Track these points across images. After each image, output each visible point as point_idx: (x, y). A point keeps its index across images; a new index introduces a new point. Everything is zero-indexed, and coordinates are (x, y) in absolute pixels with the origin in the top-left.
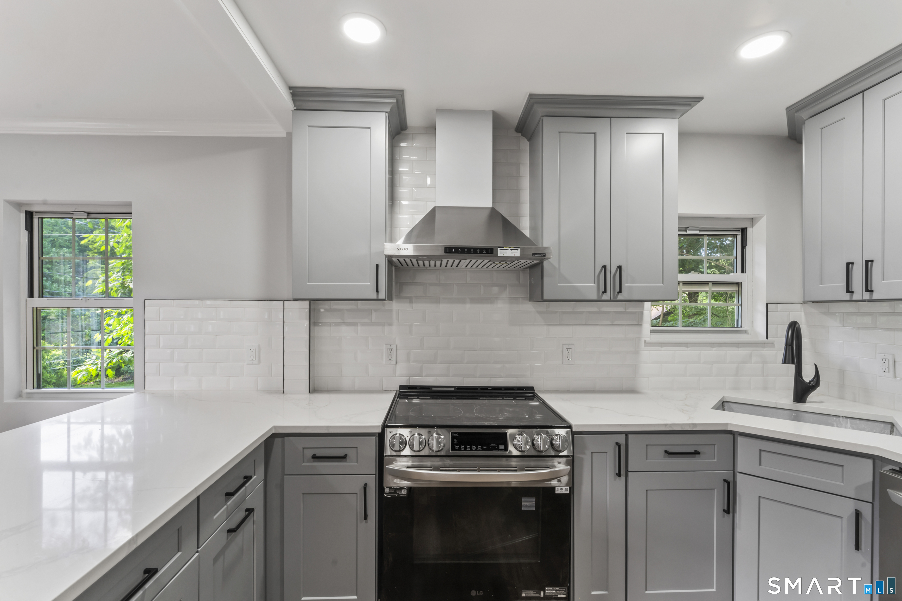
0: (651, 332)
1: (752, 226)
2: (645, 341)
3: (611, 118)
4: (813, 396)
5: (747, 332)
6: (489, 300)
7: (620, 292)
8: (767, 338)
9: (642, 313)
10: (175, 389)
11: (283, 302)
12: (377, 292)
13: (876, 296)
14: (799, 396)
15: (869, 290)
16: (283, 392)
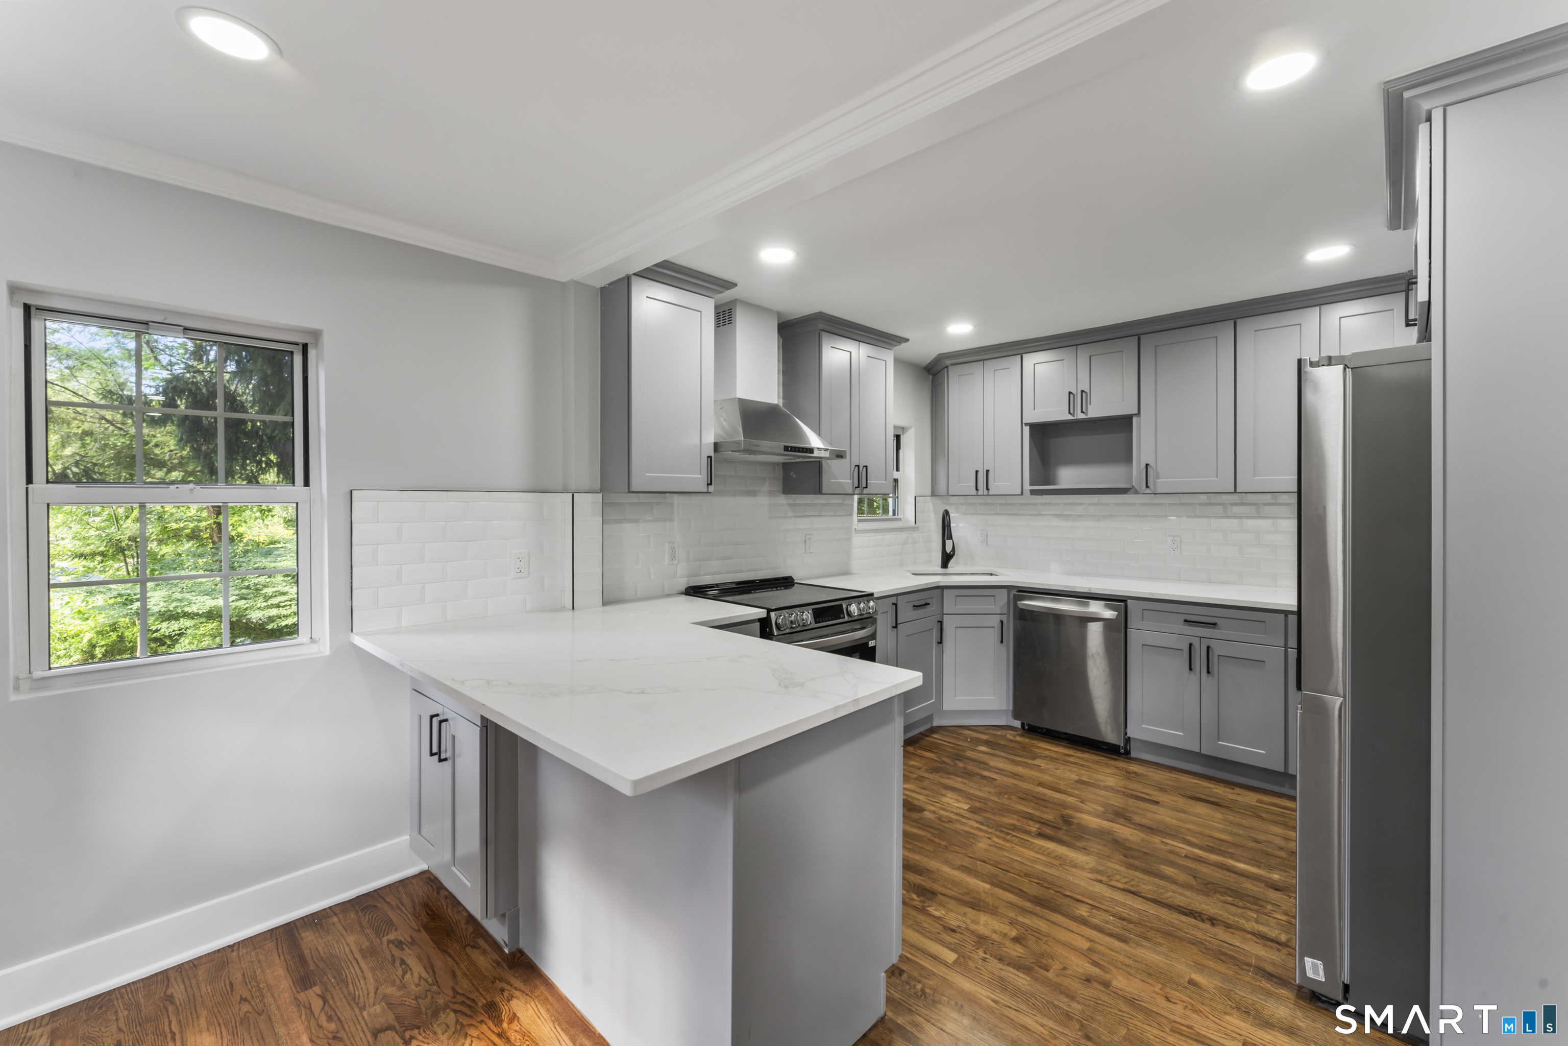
0: (859, 521)
1: (903, 434)
2: (855, 529)
3: (859, 341)
4: (952, 563)
5: (900, 519)
6: (753, 493)
7: (866, 487)
8: (915, 523)
9: (853, 505)
10: (403, 626)
11: (571, 494)
12: (708, 485)
13: (991, 493)
14: (945, 565)
15: (988, 489)
16: (573, 608)
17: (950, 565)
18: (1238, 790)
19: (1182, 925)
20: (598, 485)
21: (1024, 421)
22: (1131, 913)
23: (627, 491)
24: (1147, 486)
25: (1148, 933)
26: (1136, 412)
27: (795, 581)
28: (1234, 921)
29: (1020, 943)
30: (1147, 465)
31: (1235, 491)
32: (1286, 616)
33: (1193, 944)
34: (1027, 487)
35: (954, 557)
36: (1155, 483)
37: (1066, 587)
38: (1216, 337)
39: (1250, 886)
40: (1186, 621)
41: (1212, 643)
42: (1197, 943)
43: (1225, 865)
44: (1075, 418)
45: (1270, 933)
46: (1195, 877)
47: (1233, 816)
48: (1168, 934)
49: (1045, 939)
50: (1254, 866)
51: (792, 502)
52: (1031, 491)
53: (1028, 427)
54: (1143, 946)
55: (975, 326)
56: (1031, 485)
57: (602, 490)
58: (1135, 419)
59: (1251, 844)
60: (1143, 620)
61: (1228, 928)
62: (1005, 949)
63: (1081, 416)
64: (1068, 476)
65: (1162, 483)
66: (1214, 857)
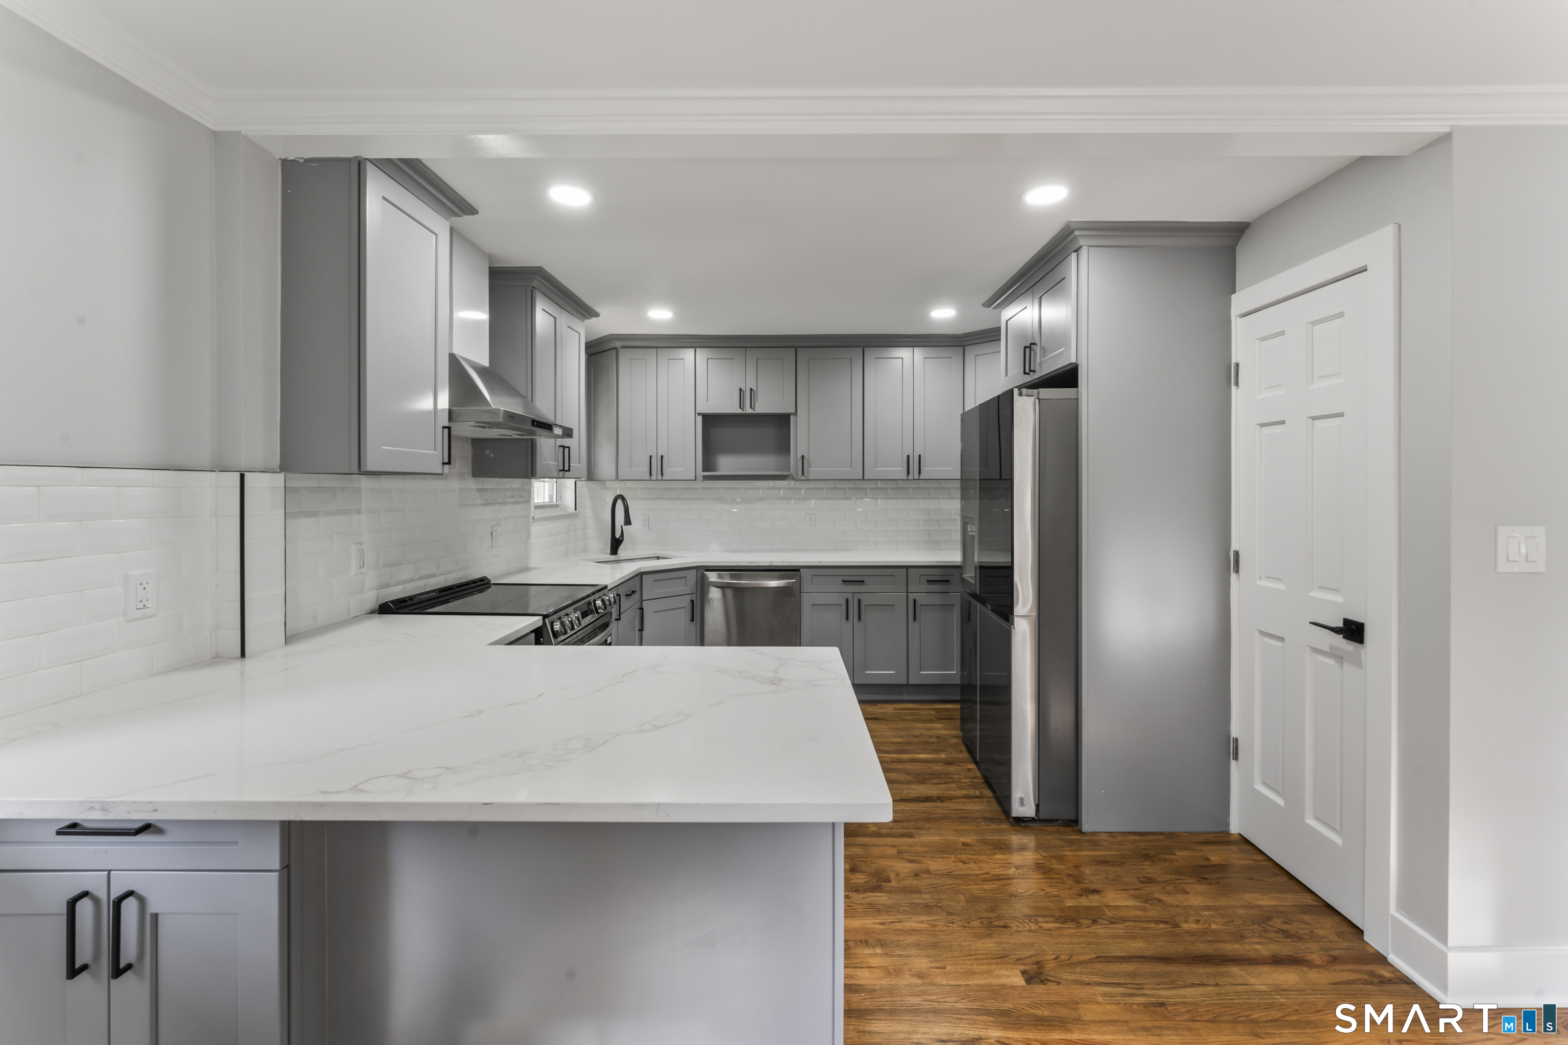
2: (533, 517)
3: (562, 308)
5: (560, 506)
7: (569, 471)
8: (576, 510)
11: (238, 474)
12: (444, 464)
13: (664, 478)
14: (614, 550)
15: (662, 474)
16: (243, 654)
17: (619, 551)
18: (879, 706)
19: (928, 809)
20: (276, 461)
21: (697, 411)
22: (898, 815)
23: (356, 471)
24: (803, 474)
25: (918, 824)
26: (794, 412)
27: (492, 582)
28: (949, 794)
29: (857, 871)
30: (803, 456)
31: (863, 479)
32: (907, 570)
33: (944, 819)
34: (701, 473)
35: (623, 543)
36: (808, 471)
37: (751, 562)
38: (851, 359)
39: (938, 768)
40: (843, 581)
41: (861, 596)
42: (945, 818)
43: (914, 759)
44: (745, 412)
45: (970, 793)
46: (908, 774)
47: (891, 724)
48: (928, 820)
49: (868, 860)
50: (928, 753)
51: (479, 486)
52: (704, 476)
53: (701, 417)
54: (922, 834)
55: (675, 313)
56: (704, 471)
57: (285, 467)
58: (792, 418)
59: (915, 740)
60: (812, 584)
61: (950, 800)
62: (853, 881)
63: (749, 410)
64: (726, 463)
65: (814, 471)
66: (905, 756)
